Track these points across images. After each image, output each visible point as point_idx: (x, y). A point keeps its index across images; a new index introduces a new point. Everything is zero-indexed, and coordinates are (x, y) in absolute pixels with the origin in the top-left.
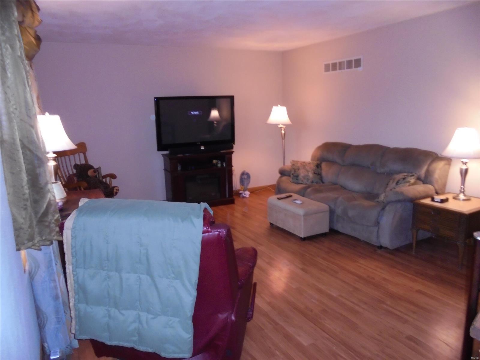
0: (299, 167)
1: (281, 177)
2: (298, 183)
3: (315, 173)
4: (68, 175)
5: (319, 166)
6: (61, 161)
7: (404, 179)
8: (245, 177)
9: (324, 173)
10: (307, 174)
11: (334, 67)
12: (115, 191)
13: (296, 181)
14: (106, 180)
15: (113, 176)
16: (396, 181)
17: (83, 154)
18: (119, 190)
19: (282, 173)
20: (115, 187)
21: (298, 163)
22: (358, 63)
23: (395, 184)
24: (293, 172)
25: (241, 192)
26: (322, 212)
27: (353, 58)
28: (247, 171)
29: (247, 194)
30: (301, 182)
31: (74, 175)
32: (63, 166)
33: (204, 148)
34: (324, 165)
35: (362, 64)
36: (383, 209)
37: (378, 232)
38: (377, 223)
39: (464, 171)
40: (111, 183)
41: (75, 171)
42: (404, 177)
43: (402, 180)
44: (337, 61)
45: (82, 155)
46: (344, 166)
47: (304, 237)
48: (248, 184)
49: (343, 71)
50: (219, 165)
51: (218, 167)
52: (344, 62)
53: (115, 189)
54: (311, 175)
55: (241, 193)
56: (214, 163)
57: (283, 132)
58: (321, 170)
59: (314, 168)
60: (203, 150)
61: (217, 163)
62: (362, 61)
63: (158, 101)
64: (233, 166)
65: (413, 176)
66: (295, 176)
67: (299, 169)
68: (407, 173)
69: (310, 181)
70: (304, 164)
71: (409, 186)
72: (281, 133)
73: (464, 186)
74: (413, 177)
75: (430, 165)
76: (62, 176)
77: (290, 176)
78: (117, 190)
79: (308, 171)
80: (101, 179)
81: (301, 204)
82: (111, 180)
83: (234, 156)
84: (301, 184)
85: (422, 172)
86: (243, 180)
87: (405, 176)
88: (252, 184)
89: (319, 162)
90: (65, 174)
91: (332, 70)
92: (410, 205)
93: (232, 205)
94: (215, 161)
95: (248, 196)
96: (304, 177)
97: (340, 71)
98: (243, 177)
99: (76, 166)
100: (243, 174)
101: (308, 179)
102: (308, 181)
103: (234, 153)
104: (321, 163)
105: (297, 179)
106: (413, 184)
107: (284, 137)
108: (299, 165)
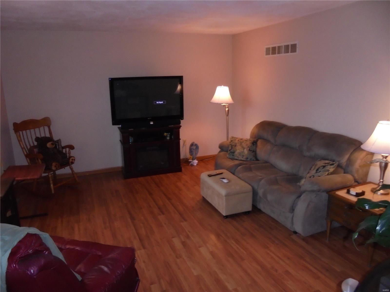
0: (236, 143)
1: (220, 152)
2: (232, 159)
3: (250, 150)
4: (29, 147)
5: (255, 143)
6: (23, 134)
7: (324, 167)
8: (194, 147)
9: (258, 151)
10: (243, 151)
11: (274, 51)
12: (71, 160)
13: (231, 157)
14: (66, 151)
15: (71, 147)
16: (317, 168)
17: (48, 127)
18: (74, 160)
19: (222, 147)
20: (72, 157)
21: (236, 140)
22: (293, 48)
23: (315, 171)
24: (230, 148)
25: (190, 160)
26: (245, 193)
27: (290, 43)
28: (196, 143)
29: (195, 162)
30: (236, 158)
31: (34, 147)
32: (24, 139)
33: (153, 123)
34: (259, 143)
35: (297, 49)
36: (299, 197)
37: (292, 218)
38: (292, 210)
39: (383, 164)
40: (70, 153)
41: (36, 143)
42: (324, 165)
43: (322, 167)
44: (277, 45)
45: (46, 128)
46: (276, 145)
47: (226, 215)
48: (196, 154)
49: (281, 55)
50: (168, 138)
51: (167, 139)
52: (282, 46)
53: (71, 159)
54: (246, 151)
55: (191, 162)
56: (165, 136)
57: (227, 109)
58: (256, 147)
59: (250, 145)
60: (152, 124)
61: (167, 136)
62: (297, 46)
63: (113, 81)
64: (180, 139)
65: (333, 164)
66: (231, 152)
67: (235, 146)
68: (329, 160)
69: (244, 157)
70: (241, 141)
71: (328, 174)
72: (226, 110)
73: (383, 179)
74: (332, 166)
75: (352, 154)
76: (24, 147)
77: (227, 151)
78: (72, 160)
79: (244, 149)
80: (60, 149)
81: (227, 183)
82: (70, 150)
83: (181, 130)
84: (237, 159)
85: (344, 160)
86: (192, 150)
87: (326, 163)
88: (200, 154)
89: (255, 139)
90: (26, 146)
91: (272, 54)
92: (325, 196)
93: (179, 173)
94: (166, 133)
95: (195, 165)
96: (240, 154)
97: (279, 55)
98: (192, 148)
99: (37, 139)
100: (192, 145)
101: (243, 155)
102: (243, 158)
103: (181, 127)
104: (257, 140)
105: (233, 155)
106: (332, 173)
107: (228, 113)
108: (237, 141)
